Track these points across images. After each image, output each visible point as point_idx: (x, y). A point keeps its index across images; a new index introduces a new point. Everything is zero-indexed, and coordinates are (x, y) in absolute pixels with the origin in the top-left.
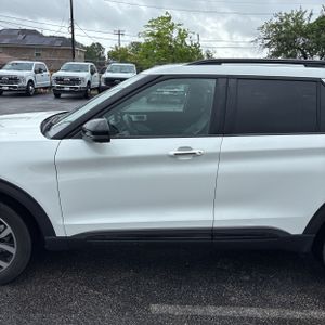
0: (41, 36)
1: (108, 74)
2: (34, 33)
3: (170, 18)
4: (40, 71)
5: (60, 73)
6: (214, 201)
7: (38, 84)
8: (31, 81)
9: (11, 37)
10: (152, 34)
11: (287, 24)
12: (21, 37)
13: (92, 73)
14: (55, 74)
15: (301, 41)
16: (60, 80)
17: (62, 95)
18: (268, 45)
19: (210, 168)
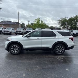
0: (12, 22)
1: (27, 30)
2: (10, 21)
3: (39, 19)
4: (13, 30)
5: (17, 30)
6: (41, 44)
7: (12, 32)
8: (11, 32)
9: (5, 22)
10: (36, 22)
11: (63, 20)
12: (7, 22)
13: (23, 30)
14: (16, 30)
15: (66, 23)
16: (17, 31)
17: (17, 34)
18: (60, 24)
19: (40, 40)
